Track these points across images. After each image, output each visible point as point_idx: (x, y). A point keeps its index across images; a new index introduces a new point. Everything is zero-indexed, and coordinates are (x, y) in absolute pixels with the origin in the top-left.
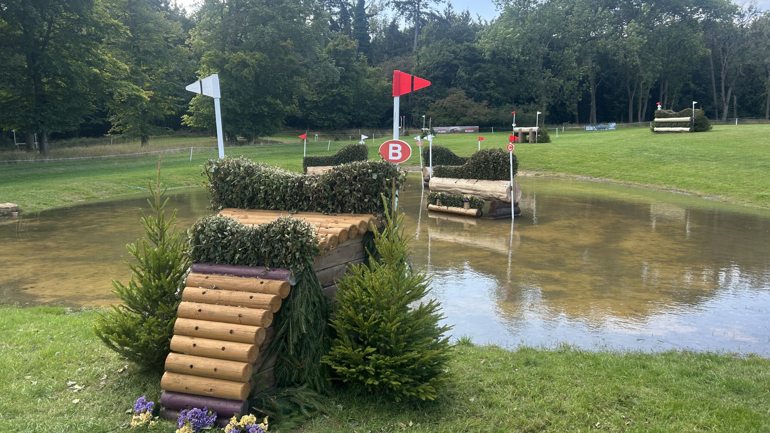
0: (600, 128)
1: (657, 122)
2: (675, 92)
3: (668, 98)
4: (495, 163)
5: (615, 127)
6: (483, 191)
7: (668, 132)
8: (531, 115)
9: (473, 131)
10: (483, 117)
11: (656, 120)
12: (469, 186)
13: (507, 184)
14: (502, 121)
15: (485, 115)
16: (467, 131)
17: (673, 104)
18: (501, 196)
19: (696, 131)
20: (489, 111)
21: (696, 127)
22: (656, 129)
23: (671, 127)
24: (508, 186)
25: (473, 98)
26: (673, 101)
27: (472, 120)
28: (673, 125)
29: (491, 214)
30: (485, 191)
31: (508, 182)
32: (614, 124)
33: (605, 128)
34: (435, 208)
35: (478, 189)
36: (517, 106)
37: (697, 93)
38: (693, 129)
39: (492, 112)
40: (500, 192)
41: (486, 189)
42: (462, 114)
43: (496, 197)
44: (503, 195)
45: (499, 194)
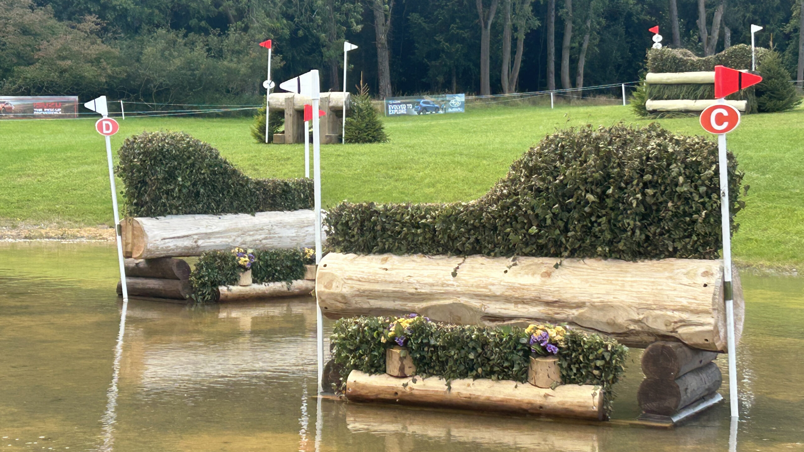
0: (425, 109)
1: (652, 85)
2: (591, 12)
3: (573, 30)
4: (653, 184)
5: (462, 105)
6: (593, 306)
7: (687, 112)
8: (233, 65)
9: (58, 112)
10: (88, 66)
11: (651, 77)
12: (522, 288)
13: (706, 274)
14: (148, 81)
15: (96, 61)
16: (38, 112)
17: (585, 46)
18: (685, 323)
19: (762, 109)
20: (104, 48)
21: (763, 98)
22: (651, 104)
23: (695, 98)
24: (715, 281)
25: (49, 7)
26: (587, 37)
27: (54, 76)
28: (699, 92)
29: (653, 405)
30: (605, 307)
31: (712, 265)
32: (460, 98)
33: (437, 109)
34: (384, 390)
35: (567, 296)
36: (185, 36)
37: (634, 18)
38: (756, 106)
39: (116, 52)
40: (683, 309)
41: (609, 298)
42: (18, 55)
43: (661, 327)
44: (694, 318)
45: (678, 315)
